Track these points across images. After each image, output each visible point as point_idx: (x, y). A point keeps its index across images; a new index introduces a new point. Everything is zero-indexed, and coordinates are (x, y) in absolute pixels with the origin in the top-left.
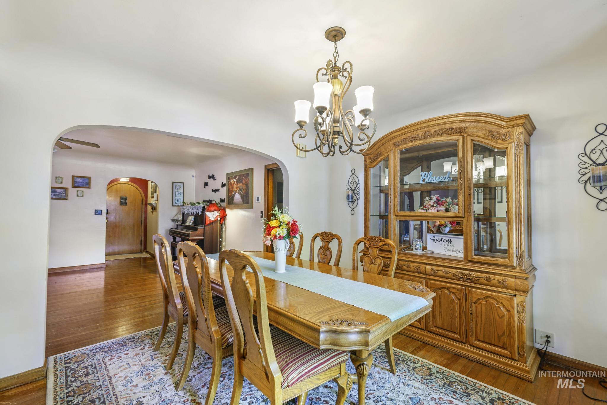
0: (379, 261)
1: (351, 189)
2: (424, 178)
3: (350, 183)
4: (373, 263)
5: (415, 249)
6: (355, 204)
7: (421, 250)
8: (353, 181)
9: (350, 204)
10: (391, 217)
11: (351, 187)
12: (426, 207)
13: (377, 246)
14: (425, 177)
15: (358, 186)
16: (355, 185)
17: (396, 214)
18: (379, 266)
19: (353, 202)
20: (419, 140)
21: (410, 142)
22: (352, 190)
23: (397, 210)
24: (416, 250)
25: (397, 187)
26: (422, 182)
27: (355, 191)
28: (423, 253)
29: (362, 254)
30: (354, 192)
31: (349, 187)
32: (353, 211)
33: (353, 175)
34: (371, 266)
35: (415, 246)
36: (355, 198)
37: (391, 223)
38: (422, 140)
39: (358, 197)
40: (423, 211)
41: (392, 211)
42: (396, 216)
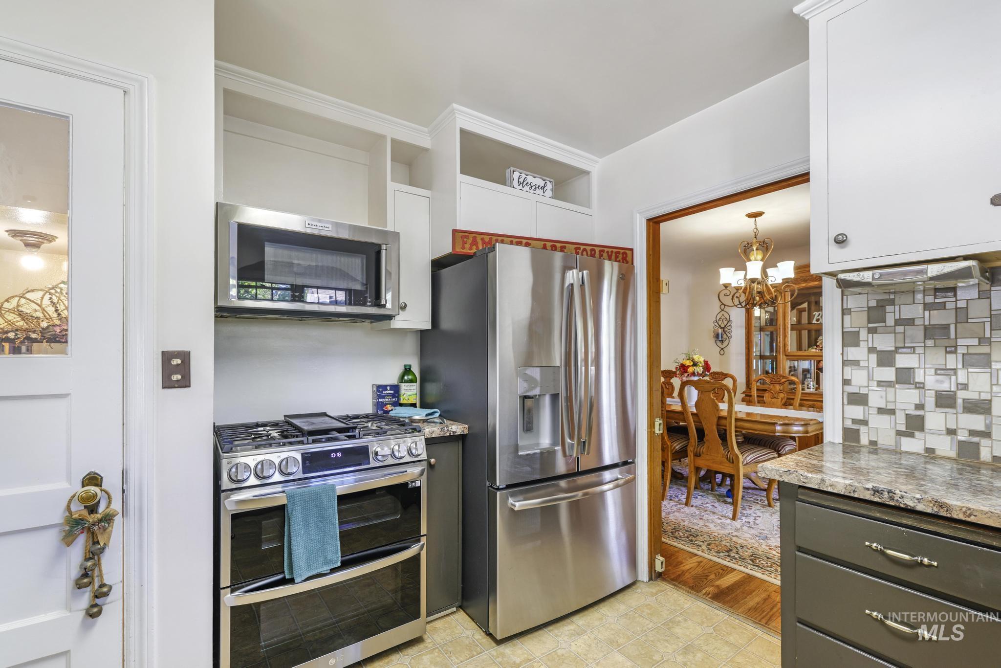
0: (782, 395)
1: (720, 326)
2: (817, 318)
3: (717, 320)
4: (775, 397)
5: (808, 388)
6: (726, 343)
7: (814, 390)
8: (723, 317)
9: (719, 343)
10: (780, 357)
11: (720, 324)
12: (820, 347)
13: (779, 383)
14: (819, 317)
15: (729, 324)
16: (725, 322)
17: (787, 354)
18: (782, 399)
19: (722, 341)
20: (813, 281)
21: (803, 282)
22: (721, 328)
23: (788, 349)
24: (808, 390)
25: (787, 327)
26: (816, 322)
27: (726, 329)
28: (817, 392)
29: (744, 395)
30: (724, 330)
31: (716, 324)
32: (722, 351)
33: (723, 311)
34: (773, 400)
35: (808, 385)
36: (725, 336)
37: (780, 363)
38: (817, 281)
39: (729, 335)
40: (817, 351)
41: (781, 351)
42: (786, 356)
